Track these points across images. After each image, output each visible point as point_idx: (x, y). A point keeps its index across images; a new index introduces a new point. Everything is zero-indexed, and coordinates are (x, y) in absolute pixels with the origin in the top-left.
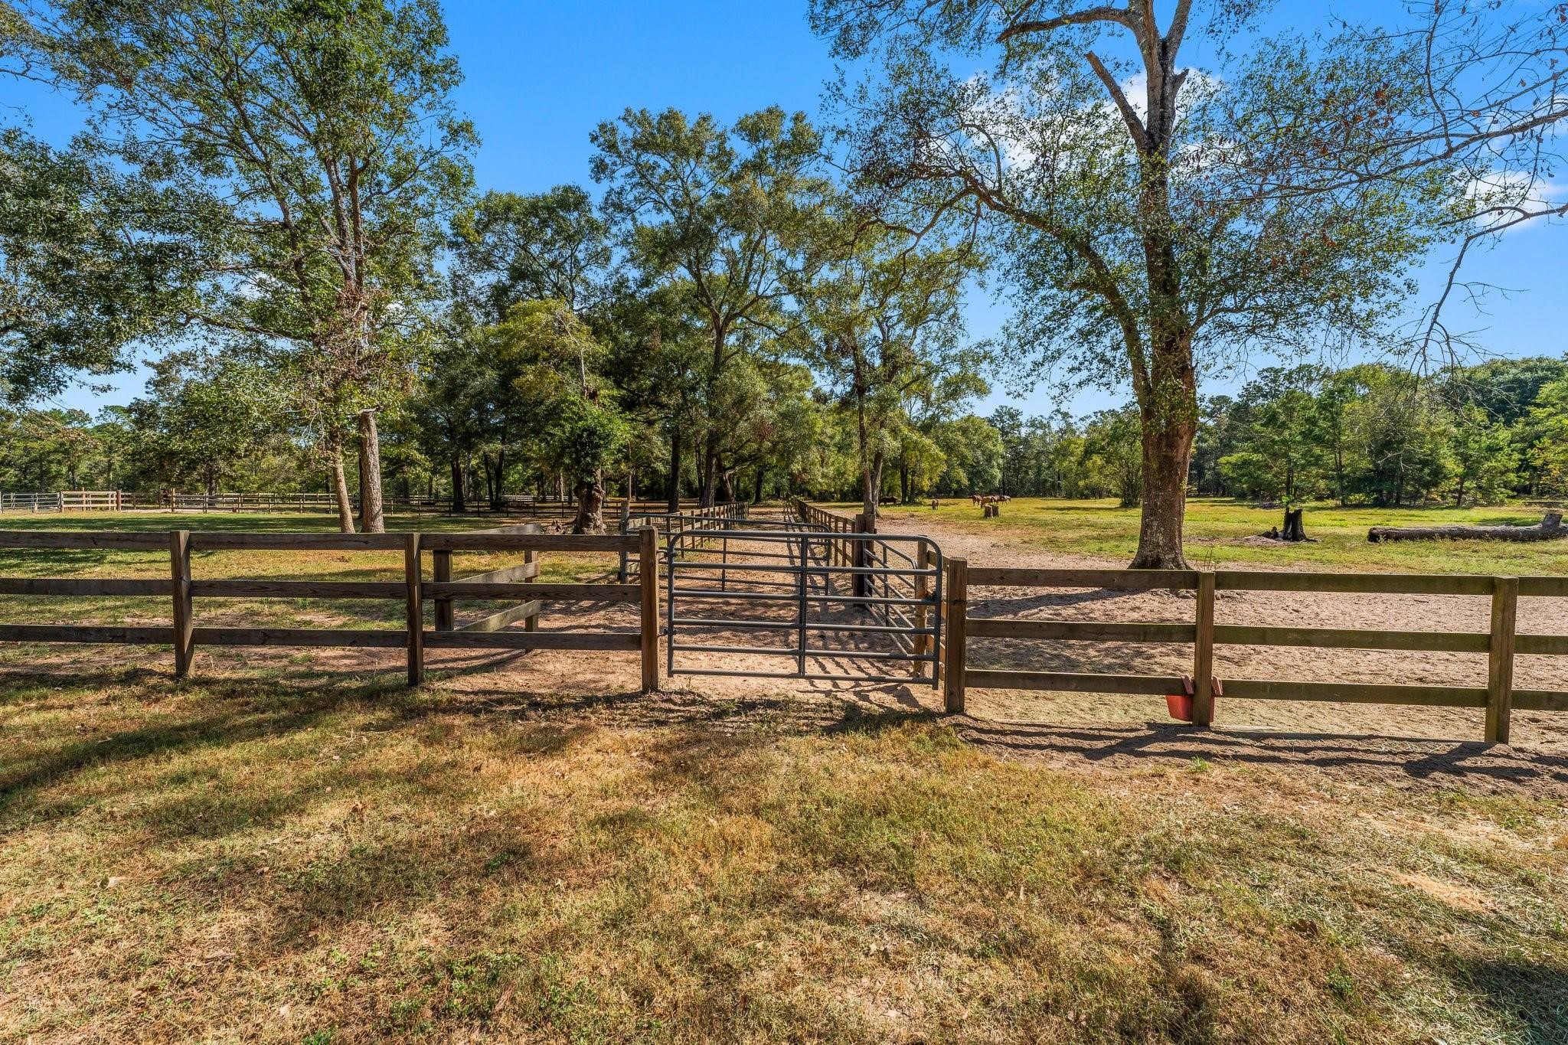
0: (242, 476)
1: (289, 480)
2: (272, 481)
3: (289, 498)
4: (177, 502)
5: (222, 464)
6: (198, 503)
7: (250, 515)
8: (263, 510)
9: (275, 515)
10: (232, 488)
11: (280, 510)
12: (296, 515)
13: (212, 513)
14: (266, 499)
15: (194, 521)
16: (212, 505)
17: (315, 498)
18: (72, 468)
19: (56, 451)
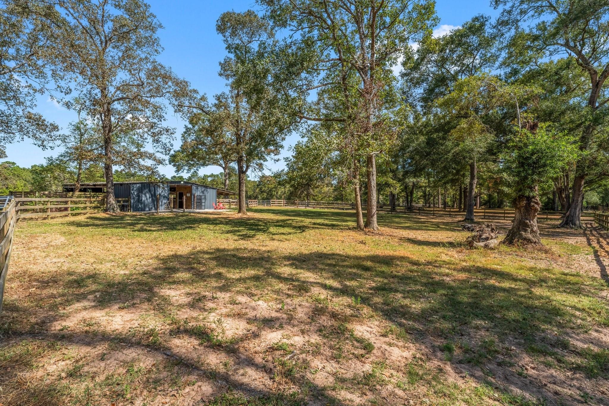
0: (316, 195)
1: (330, 197)
2: (325, 197)
3: (330, 204)
4: (299, 204)
5: (311, 190)
6: (304, 204)
7: (318, 210)
8: (323, 208)
9: (326, 210)
10: (314, 199)
11: (328, 208)
12: (333, 210)
13: (308, 209)
14: (323, 203)
15: (302, 212)
16: (308, 206)
17: (338, 204)
18: (277, 193)
19: (274, 188)
